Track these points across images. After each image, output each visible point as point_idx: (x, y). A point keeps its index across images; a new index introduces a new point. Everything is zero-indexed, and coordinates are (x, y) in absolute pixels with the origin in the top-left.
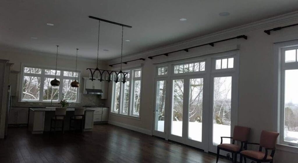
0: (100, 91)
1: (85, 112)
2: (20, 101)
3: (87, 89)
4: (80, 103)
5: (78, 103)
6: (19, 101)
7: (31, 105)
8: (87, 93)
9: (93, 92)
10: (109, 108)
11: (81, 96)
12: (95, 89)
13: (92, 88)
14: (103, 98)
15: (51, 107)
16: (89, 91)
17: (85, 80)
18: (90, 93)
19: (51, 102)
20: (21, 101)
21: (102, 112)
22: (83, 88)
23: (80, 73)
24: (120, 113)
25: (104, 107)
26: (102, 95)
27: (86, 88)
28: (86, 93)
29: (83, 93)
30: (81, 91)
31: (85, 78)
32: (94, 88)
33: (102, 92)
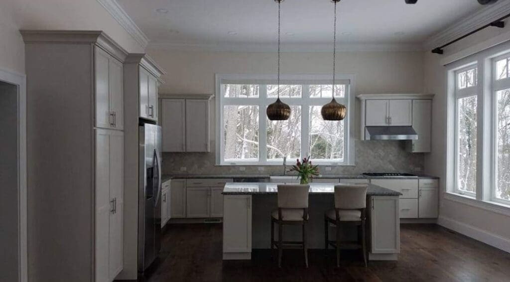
0: (407, 130)
1: (368, 196)
2: (219, 163)
3: (370, 128)
4: (354, 165)
5: (348, 164)
6: (217, 164)
7: (242, 172)
8: (371, 138)
9: (386, 134)
10: (439, 179)
11: (355, 146)
12: (392, 125)
13: (384, 124)
14: (416, 149)
15: (284, 175)
16: (375, 130)
17: (364, 103)
18: (378, 137)
19: (282, 164)
20: (222, 164)
21: (417, 191)
22: (359, 125)
23: (349, 86)
24: (485, 199)
25: (422, 175)
26: (413, 142)
27: (367, 125)
28: (368, 138)
29: (359, 138)
30: (355, 131)
31: (363, 97)
32: (389, 123)
33: (414, 133)
